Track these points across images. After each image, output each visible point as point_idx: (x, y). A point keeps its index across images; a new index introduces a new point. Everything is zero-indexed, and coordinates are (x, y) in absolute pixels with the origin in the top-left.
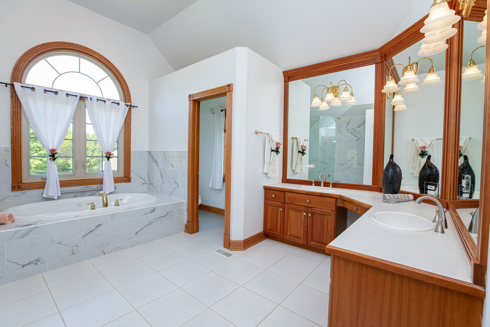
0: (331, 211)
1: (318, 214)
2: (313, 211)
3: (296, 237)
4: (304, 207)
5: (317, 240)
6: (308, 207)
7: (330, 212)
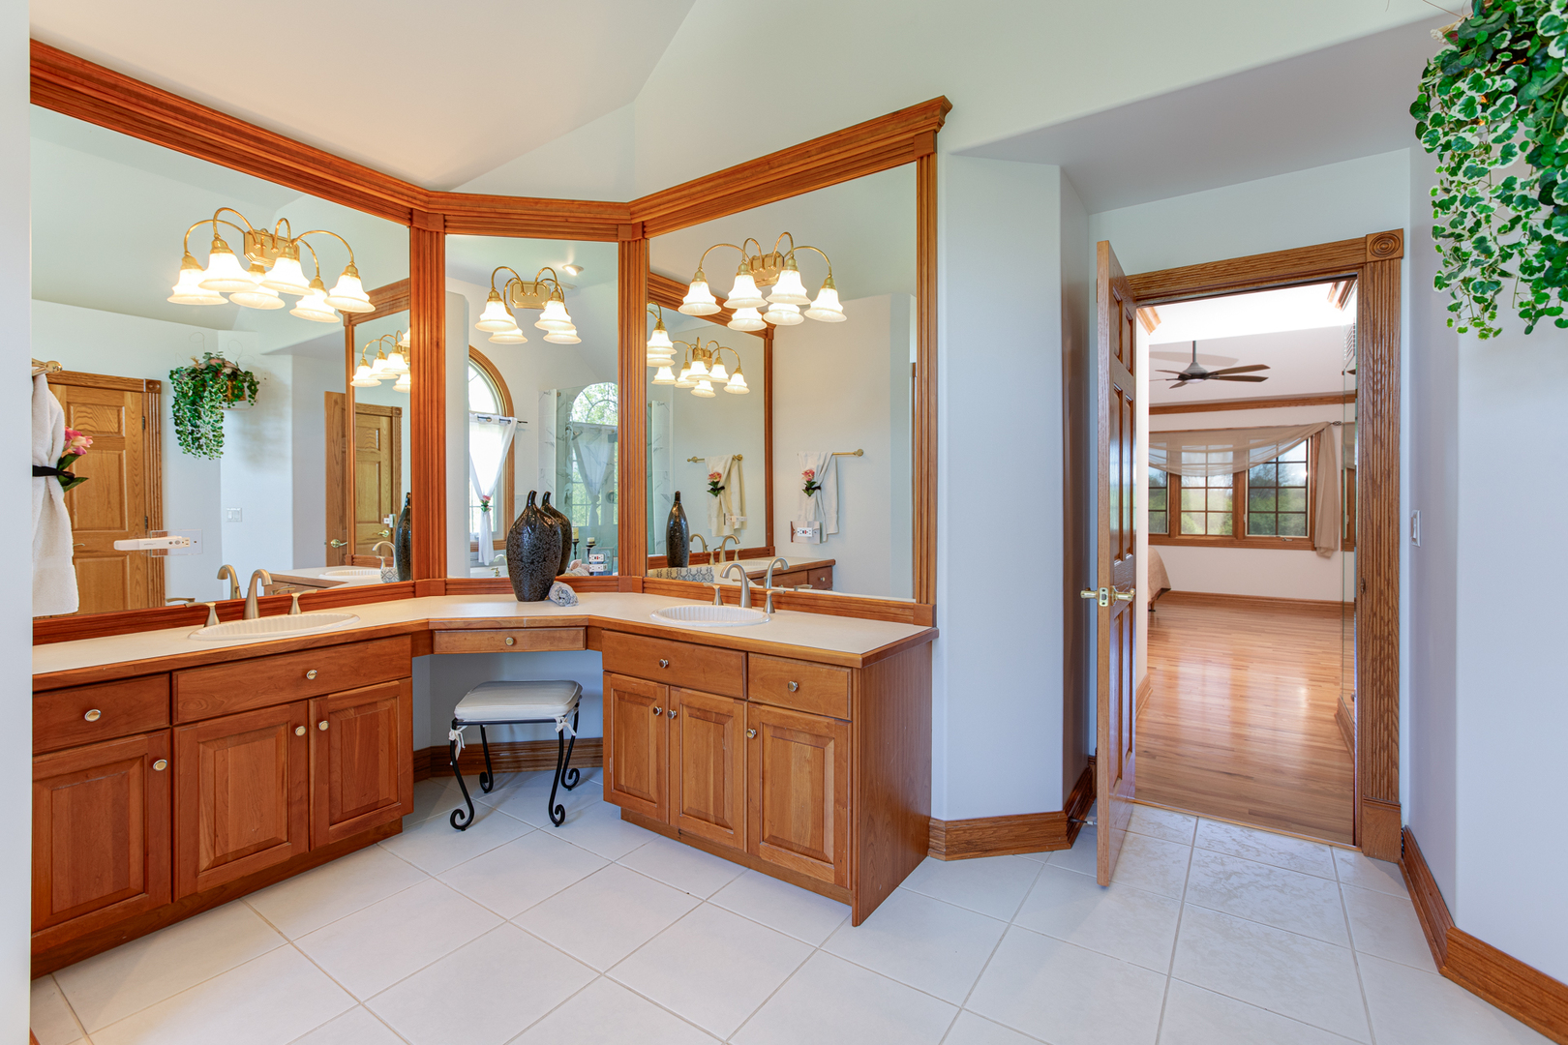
0: (396, 683)
1: (352, 711)
2: (332, 706)
3: (252, 849)
4: (287, 706)
5: (353, 807)
6: (308, 699)
7: (396, 686)
